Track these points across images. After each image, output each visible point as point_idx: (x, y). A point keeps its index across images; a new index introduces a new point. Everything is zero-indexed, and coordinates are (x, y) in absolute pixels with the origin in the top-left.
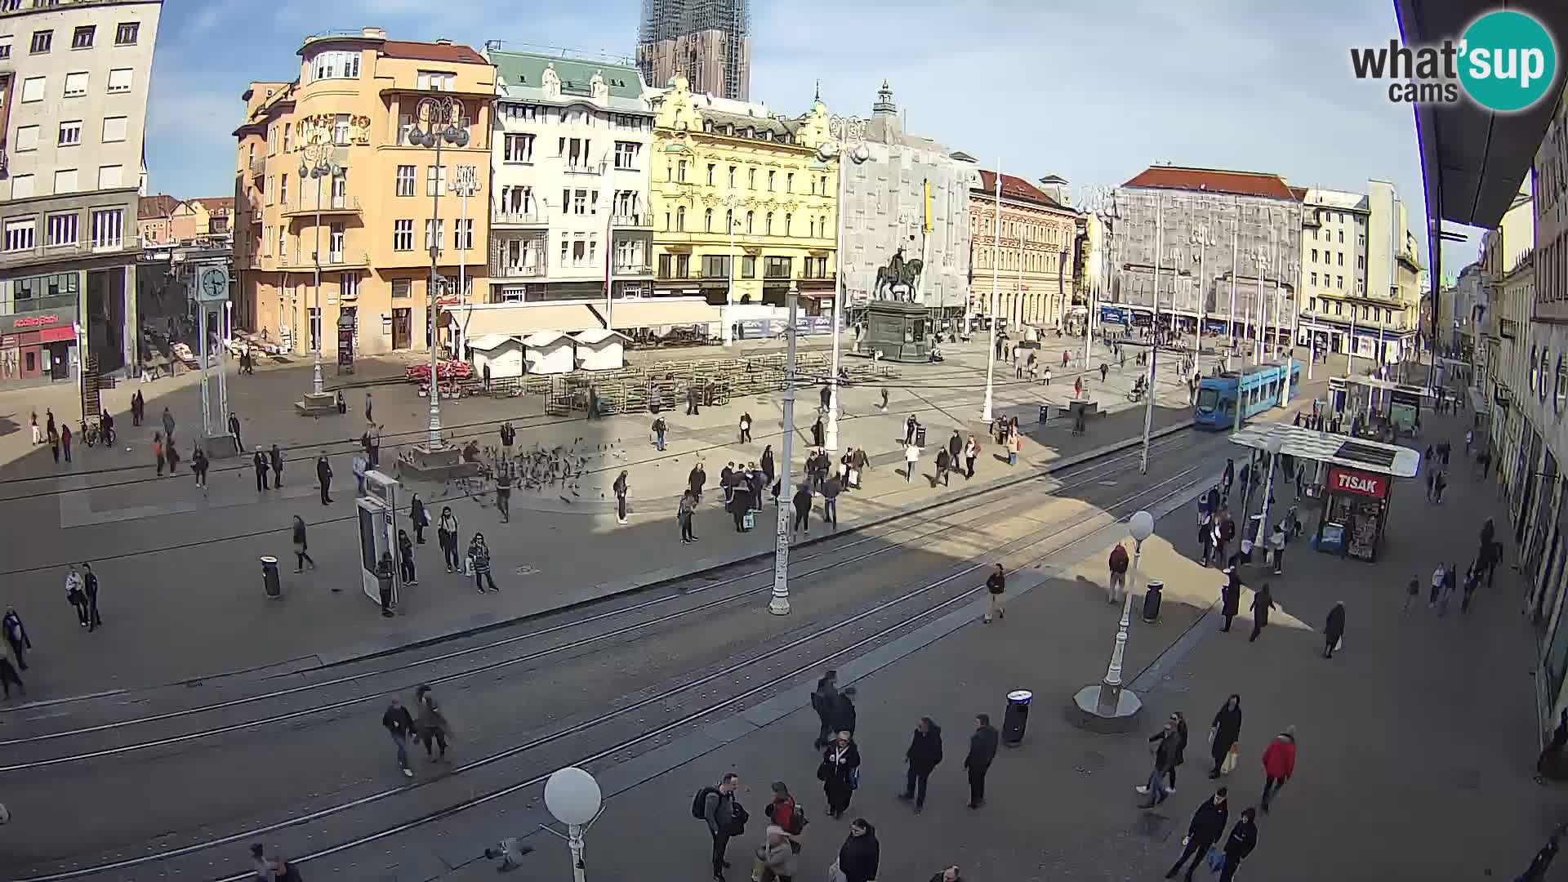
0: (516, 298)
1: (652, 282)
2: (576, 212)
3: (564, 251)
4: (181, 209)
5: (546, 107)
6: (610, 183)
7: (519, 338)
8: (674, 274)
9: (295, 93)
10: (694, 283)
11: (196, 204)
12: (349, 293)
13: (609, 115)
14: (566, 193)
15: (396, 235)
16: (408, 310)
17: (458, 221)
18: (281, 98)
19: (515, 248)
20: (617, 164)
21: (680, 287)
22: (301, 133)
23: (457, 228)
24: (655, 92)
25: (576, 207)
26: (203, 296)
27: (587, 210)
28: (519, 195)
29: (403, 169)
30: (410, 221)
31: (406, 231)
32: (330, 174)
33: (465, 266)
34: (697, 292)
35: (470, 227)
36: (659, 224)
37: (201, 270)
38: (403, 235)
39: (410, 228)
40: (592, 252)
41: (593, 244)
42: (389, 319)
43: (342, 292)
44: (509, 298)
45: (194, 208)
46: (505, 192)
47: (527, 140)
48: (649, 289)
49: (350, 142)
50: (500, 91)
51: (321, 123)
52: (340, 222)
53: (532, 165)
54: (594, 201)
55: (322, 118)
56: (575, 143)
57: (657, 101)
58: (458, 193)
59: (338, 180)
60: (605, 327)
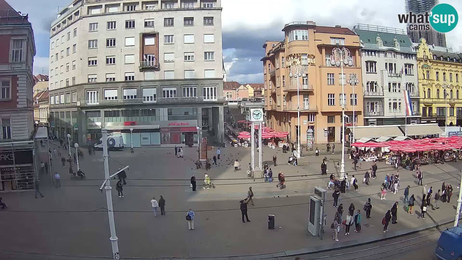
0: (373, 124)
1: (420, 118)
2: (393, 91)
3: (390, 106)
4: (242, 87)
5: (379, 51)
6: (404, 80)
7: (374, 139)
8: (427, 115)
9: (284, 45)
10: (434, 118)
11: (248, 85)
12: (311, 121)
13: (401, 54)
14: (389, 84)
15: (329, 100)
16: (334, 128)
17: (351, 95)
18: (279, 47)
19: (372, 104)
20: (406, 73)
21: (430, 120)
22: (288, 61)
23: (351, 97)
24: (415, 45)
25: (393, 90)
26: (253, 119)
27: (397, 91)
28: (372, 85)
29: (329, 75)
30: (334, 95)
31: (332, 98)
32: (302, 76)
33: (355, 112)
34: (435, 121)
35: (356, 97)
36: (422, 96)
37: (252, 110)
38: (331, 99)
39: (334, 97)
40: (400, 106)
41: (400, 104)
42: (326, 131)
43: (309, 120)
44: (371, 124)
45: (247, 87)
46: (368, 84)
47: (374, 64)
48: (419, 120)
49: (308, 64)
50: (361, 45)
51: (296, 57)
52: (307, 94)
53: (376, 73)
54: (399, 87)
55: (296, 55)
56: (391, 65)
57: (417, 48)
58: (351, 84)
59: (305, 79)
60: (405, 135)
